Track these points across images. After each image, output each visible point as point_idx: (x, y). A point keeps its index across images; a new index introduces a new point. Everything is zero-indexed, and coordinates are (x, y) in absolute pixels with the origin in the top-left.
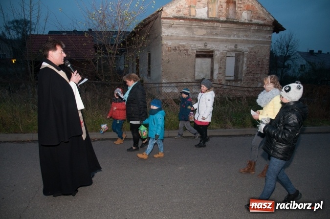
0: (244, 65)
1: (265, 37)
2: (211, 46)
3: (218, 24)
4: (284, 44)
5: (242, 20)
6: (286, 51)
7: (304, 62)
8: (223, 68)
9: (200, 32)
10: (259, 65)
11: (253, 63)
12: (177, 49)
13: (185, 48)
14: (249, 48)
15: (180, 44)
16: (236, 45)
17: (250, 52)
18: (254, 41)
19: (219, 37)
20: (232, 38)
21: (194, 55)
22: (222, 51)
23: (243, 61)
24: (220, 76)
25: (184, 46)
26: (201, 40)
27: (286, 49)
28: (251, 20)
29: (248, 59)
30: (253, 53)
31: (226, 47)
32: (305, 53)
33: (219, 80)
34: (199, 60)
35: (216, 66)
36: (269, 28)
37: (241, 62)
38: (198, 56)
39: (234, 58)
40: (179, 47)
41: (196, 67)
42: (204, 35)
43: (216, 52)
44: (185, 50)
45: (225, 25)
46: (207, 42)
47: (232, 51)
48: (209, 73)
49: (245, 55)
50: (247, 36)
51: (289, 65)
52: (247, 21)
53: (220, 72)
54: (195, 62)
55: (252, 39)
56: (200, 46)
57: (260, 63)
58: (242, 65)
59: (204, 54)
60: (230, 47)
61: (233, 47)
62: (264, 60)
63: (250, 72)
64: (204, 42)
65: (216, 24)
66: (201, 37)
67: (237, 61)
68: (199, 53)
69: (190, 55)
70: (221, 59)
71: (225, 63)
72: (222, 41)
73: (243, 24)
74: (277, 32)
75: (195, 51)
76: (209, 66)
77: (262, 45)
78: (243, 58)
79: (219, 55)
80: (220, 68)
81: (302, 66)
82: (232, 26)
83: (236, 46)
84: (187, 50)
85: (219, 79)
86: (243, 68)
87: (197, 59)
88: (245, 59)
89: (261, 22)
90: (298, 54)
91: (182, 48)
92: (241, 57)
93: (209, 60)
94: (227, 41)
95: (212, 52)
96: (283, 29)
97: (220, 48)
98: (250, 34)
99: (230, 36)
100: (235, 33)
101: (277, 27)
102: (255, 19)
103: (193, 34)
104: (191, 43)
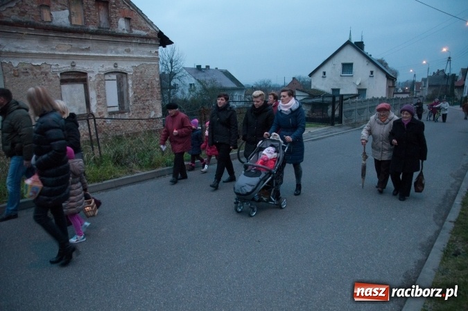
0: (130, 90)
1: (150, 53)
2: (80, 66)
3: (88, 35)
4: (167, 59)
5: (120, 31)
6: (170, 68)
7: (193, 81)
8: (102, 96)
9: (61, 47)
10: (148, 88)
11: (140, 86)
12: (30, 72)
13: (42, 70)
14: (132, 67)
15: (34, 64)
17: (135, 72)
18: (138, 58)
19: (92, 54)
20: (109, 54)
21: (58, 80)
22: (97, 73)
23: (128, 85)
24: (100, 108)
25: (39, 67)
26: (65, 57)
27: (169, 64)
28: (131, 31)
29: (133, 81)
30: (139, 74)
31: (103, 66)
32: (192, 69)
33: (99, 113)
34: (66, 88)
35: (93, 94)
36: (154, 42)
37: (125, 86)
38: (63, 82)
39: (115, 82)
40: (32, 69)
41: (64, 97)
42: (68, 51)
43: (89, 75)
44: (42, 73)
45: (96, 37)
46: (75, 61)
47: (112, 72)
48: (84, 105)
49: (129, 77)
50: (128, 51)
51: (175, 85)
52: (126, 32)
53: (100, 102)
54: (61, 89)
55: (135, 56)
56: (65, 66)
57: (149, 86)
58: (127, 90)
59: (73, 77)
60: (107, 67)
61: (112, 67)
62: (154, 82)
63: (139, 99)
64: (71, 61)
65: (84, 36)
66: (65, 53)
67: (120, 86)
68: (65, 77)
69: (51, 80)
70: (98, 84)
71: (104, 89)
72: (96, 58)
73: (121, 35)
74: (164, 46)
75: (59, 75)
76: (82, 94)
77: (149, 63)
78: (127, 80)
79: (94, 78)
80: (98, 96)
81: (191, 85)
82: (107, 38)
83: (116, 65)
84: (46, 74)
85: (99, 111)
86: (128, 94)
87: (63, 86)
88: (130, 82)
89: (144, 33)
90: (184, 71)
91: (38, 71)
92: (125, 79)
93: (81, 87)
94: (103, 59)
95: (85, 74)
96: (171, 43)
97: (94, 69)
98: (132, 49)
99: (106, 52)
100: (112, 47)
101: (164, 41)
102: (136, 29)
103: (52, 49)
104: (50, 62)
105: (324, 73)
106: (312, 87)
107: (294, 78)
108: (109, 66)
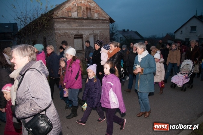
1: (106, 26)
2: (81, 32)
3: (83, 20)
4: (111, 27)
5: (95, 18)
6: (112, 31)
7: (122, 36)
9: (75, 25)
10: (105, 40)
12: (64, 35)
14: (99, 32)
15: (65, 32)
16: (93, 31)
17: (101, 34)
18: (102, 28)
19: (85, 27)
20: (91, 27)
21: (73, 37)
22: (87, 34)
23: (97, 39)
25: (67, 33)
26: (76, 29)
27: (112, 29)
28: (99, 18)
29: (100, 37)
30: (102, 34)
31: (89, 32)
34: (76, 40)
36: (108, 22)
38: (75, 38)
39: (93, 38)
41: (75, 44)
42: (77, 27)
43: (84, 35)
45: (87, 21)
46: (79, 30)
47: (92, 34)
49: (98, 36)
50: (98, 26)
51: (114, 38)
52: (97, 18)
54: (74, 41)
55: (100, 27)
56: (75, 32)
57: (106, 39)
59: (78, 36)
61: (92, 32)
62: (108, 38)
65: (82, 21)
66: (76, 28)
67: (95, 39)
68: (75, 37)
69: (71, 38)
72: (86, 29)
73: (96, 20)
74: (112, 23)
75: (73, 36)
76: (81, 43)
77: (106, 30)
78: (97, 37)
79: (85, 37)
81: (121, 38)
82: (90, 21)
84: (69, 35)
89: (104, 18)
90: (118, 32)
92: (96, 37)
93: (80, 40)
94: (89, 29)
95: (82, 35)
96: (114, 22)
97: (85, 33)
98: (99, 25)
99: (90, 26)
100: (92, 24)
101: (111, 21)
102: (101, 17)
103: (71, 26)
104: (71, 31)
105: (182, 31)
106: (176, 38)
107: (167, 34)
108: (91, 32)
